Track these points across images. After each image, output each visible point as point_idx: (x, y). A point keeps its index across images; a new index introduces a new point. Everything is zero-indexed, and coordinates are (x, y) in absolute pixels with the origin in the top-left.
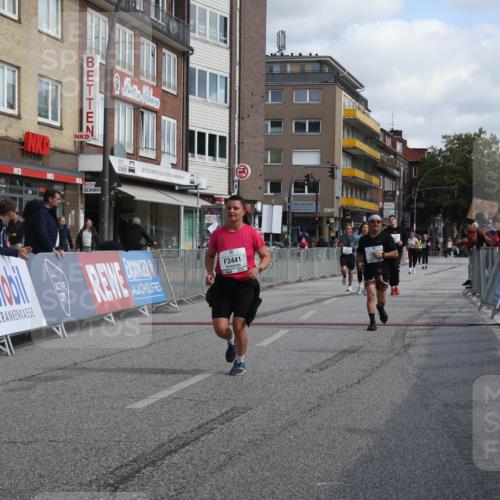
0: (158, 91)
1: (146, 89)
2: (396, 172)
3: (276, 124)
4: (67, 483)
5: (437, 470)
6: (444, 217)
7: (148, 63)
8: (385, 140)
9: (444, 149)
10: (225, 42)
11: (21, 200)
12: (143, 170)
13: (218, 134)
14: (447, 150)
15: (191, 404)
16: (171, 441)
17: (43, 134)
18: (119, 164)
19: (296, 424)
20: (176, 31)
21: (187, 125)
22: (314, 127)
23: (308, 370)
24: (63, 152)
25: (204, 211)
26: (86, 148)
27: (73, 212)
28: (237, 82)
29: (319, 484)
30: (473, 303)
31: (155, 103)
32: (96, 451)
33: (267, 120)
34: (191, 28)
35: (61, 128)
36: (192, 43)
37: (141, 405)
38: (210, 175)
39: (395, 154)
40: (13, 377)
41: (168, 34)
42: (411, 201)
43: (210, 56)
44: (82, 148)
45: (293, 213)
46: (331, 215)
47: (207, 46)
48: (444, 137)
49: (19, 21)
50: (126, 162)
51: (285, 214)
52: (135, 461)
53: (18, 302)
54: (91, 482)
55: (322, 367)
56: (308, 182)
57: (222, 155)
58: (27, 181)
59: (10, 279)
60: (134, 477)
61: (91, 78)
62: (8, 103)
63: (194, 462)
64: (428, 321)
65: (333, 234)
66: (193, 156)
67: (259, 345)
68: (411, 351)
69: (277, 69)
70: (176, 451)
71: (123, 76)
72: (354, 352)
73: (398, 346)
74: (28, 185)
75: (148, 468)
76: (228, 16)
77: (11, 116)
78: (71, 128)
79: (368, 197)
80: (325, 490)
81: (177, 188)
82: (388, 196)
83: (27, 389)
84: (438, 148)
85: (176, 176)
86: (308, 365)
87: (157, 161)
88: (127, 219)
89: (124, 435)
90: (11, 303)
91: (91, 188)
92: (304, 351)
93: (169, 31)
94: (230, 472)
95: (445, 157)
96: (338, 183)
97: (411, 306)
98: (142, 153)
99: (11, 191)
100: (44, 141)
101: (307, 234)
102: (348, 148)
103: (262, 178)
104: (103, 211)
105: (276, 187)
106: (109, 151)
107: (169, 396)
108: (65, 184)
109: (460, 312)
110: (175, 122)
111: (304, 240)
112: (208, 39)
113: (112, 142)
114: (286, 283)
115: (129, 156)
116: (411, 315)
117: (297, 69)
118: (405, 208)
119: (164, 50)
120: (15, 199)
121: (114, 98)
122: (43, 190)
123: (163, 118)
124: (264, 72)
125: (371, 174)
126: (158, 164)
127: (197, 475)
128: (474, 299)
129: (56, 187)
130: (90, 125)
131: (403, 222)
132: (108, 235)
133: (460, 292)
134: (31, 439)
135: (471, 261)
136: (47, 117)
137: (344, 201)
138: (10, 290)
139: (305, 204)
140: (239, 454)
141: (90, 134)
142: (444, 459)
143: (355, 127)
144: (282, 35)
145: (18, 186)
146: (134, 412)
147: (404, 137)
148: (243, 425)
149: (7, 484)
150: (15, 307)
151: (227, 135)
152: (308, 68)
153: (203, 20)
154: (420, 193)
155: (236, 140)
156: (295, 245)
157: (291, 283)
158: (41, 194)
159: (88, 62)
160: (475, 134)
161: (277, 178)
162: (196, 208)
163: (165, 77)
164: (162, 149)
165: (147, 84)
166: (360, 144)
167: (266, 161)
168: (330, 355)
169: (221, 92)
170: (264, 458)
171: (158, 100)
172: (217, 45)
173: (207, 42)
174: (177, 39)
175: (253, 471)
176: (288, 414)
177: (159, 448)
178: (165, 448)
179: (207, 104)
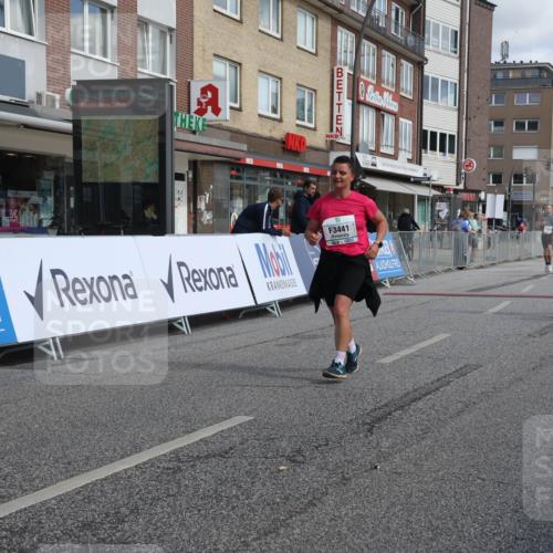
0: (397, 97)
1: (386, 94)
3: (499, 123)
4: (332, 421)
7: (388, 72)
10: (456, 52)
12: (384, 165)
13: (448, 133)
16: (416, 390)
17: (300, 134)
18: (364, 160)
19: (521, 380)
20: (413, 44)
21: (421, 126)
22: (533, 126)
23: (530, 335)
24: (317, 149)
25: (435, 200)
26: (335, 146)
28: (465, 87)
31: (394, 107)
32: (354, 397)
33: (491, 120)
35: (315, 129)
36: (427, 54)
37: (388, 360)
38: (441, 168)
40: (281, 335)
41: (406, 46)
43: (442, 65)
44: (332, 145)
45: (513, 202)
47: (440, 56)
49: (282, 40)
50: (369, 158)
51: (506, 202)
52: (386, 405)
54: (351, 421)
55: (542, 333)
56: (527, 174)
57: (452, 151)
58: (284, 173)
59: (277, 254)
60: (386, 418)
61: (340, 86)
62: (272, 108)
63: (436, 408)
66: (426, 152)
69: (500, 75)
70: (419, 399)
71: (367, 83)
74: (288, 178)
75: (398, 412)
76: (458, 29)
77: (274, 119)
78: (323, 130)
81: (412, 180)
83: (295, 344)
85: (414, 170)
86: (528, 331)
87: (395, 157)
89: (376, 385)
90: (278, 275)
93: (406, 43)
94: (467, 417)
98: (382, 150)
99: (274, 182)
100: (301, 140)
103: (486, 171)
105: (497, 179)
106: (355, 148)
107: (411, 354)
108: (318, 176)
110: (411, 122)
111: (522, 225)
112: (441, 50)
113: (358, 140)
114: (506, 261)
115: (372, 152)
117: (518, 75)
119: (403, 61)
121: (359, 102)
122: (300, 181)
123: (401, 119)
124: (488, 79)
126: (396, 159)
127: (439, 419)
129: (311, 179)
130: (339, 126)
136: (303, 120)
138: (278, 264)
140: (474, 403)
141: (339, 134)
144: (505, 45)
145: (279, 179)
146: (382, 365)
148: (476, 379)
150: (281, 277)
151: (455, 133)
152: (529, 74)
153: (436, 34)
155: (464, 138)
156: (513, 229)
157: (511, 261)
158: (299, 185)
159: (338, 73)
161: (498, 171)
162: (428, 197)
163: (403, 84)
164: (400, 146)
165: (387, 90)
167: (490, 156)
168: (549, 323)
169: (451, 97)
170: (496, 407)
171: (396, 104)
172: (449, 56)
173: (439, 53)
174: (413, 50)
175: (487, 418)
176: (514, 371)
177: (405, 395)
178: (411, 396)
179: (439, 107)
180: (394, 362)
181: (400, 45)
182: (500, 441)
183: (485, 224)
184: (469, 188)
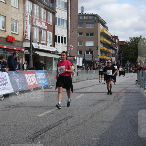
0: (46, 24)
1: (43, 23)
2: (116, 48)
3: (81, 34)
4: (20, 138)
5: (128, 135)
6: (130, 62)
7: (43, 16)
8: (113, 39)
9: (130, 41)
10: (66, 10)
11: (6, 55)
12: (42, 47)
13: (64, 37)
14: (131, 42)
15: (56, 115)
16: (50, 126)
17: (13, 36)
18: (35, 45)
19: (86, 121)
20: (51, 6)
21: (55, 34)
22: (92, 35)
23: (90, 106)
24: (19, 41)
27: (21, 59)
28: (69, 21)
29: (93, 139)
30: (138, 86)
31: (46, 27)
32: (28, 129)
33: (78, 32)
34: (56, 5)
35: (18, 34)
36: (56, 10)
37: (41, 115)
38: (61, 48)
39: (116, 43)
40: (4, 107)
41: (49, 7)
42: (120, 57)
43: (62, 14)
44: (24, 40)
45: (86, 60)
46: (97, 61)
47: (61, 11)
48: (130, 38)
49: (6, 3)
50: (37, 45)
51: (83, 60)
52: (39, 131)
53: (5, 85)
54: (26, 137)
55: (94, 105)
56: (90, 51)
57: (65, 43)
58: (8, 50)
59: (3, 78)
60: (39, 136)
61: (27, 20)
62: (3, 27)
63: (57, 132)
64: (125, 92)
65: (97, 66)
66: (56, 43)
67: (76, 98)
68: (120, 100)
69: (81, 18)
70: (51, 129)
71: (36, 19)
72: (103, 100)
73: (116, 99)
74: (8, 51)
75: (43, 134)
76: (67, 2)
77: (3, 31)
78: (21, 35)
79: (108, 55)
80: (95, 140)
81: (52, 52)
82: (113, 55)
83: (8, 110)
84: (128, 41)
85: (51, 49)
86: (90, 104)
87: (46, 44)
88: (37, 61)
89: (36, 124)
90: (3, 85)
91: (27, 52)
92: (89, 100)
94: (67, 135)
95: (130, 44)
96: (99, 51)
97: (120, 87)
98: (42, 42)
99: (3, 53)
100: (13, 38)
101: (90, 66)
102: (102, 41)
103: (77, 50)
104: (30, 59)
105: (81, 52)
106: (32, 41)
107: (49, 113)
108: (19, 51)
109: (134, 89)
110: (51, 33)
111: (89, 68)
112: (61, 9)
113: (33, 39)
114: (83, 80)
115: (38, 43)
116: (120, 90)
117: (87, 18)
118: (118, 59)
119: (48, 12)
120: (4, 55)
121: (33, 26)
122: (13, 52)
123: (48, 32)
124: (77, 19)
125: (109, 49)
126: (46, 45)
127: (58, 136)
128: (139, 85)
129: (17, 52)
130: (26, 34)
131: (118, 63)
132: (32, 66)
133: (134, 83)
134: (9, 125)
135: (138, 74)
137: (100, 57)
138: (3, 82)
139: (89, 57)
140: (70, 130)
141: (26, 36)
142: (130, 132)
143: (104, 35)
144: (82, 8)
145: (5, 51)
146: (39, 117)
147: (118, 38)
148: (71, 121)
149: (2, 138)
150: (5, 86)
151: (66, 37)
152: (90, 17)
153: (59, 3)
154: (123, 54)
155: (69, 38)
156: (86, 69)
157: (85, 80)
158: (12, 54)
159: (26, 15)
160: (139, 37)
161: (81, 50)
162: (57, 58)
163: (48, 20)
164: (48, 41)
165: (43, 22)
166: (105, 40)
167: (78, 45)
168: (96, 101)
169: (65, 24)
170: (77, 131)
171: (46, 26)
172: (64, 11)
173: (61, 10)
174: (52, 8)
175: (74, 135)
176: (84, 118)
177: (46, 128)
178: (48, 128)
179: (61, 28)
180: (43, 116)
181: (48, 7)
182: (78, 143)
183: (76, 68)
184: (71, 55)
